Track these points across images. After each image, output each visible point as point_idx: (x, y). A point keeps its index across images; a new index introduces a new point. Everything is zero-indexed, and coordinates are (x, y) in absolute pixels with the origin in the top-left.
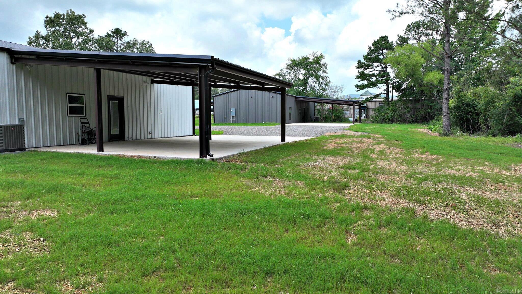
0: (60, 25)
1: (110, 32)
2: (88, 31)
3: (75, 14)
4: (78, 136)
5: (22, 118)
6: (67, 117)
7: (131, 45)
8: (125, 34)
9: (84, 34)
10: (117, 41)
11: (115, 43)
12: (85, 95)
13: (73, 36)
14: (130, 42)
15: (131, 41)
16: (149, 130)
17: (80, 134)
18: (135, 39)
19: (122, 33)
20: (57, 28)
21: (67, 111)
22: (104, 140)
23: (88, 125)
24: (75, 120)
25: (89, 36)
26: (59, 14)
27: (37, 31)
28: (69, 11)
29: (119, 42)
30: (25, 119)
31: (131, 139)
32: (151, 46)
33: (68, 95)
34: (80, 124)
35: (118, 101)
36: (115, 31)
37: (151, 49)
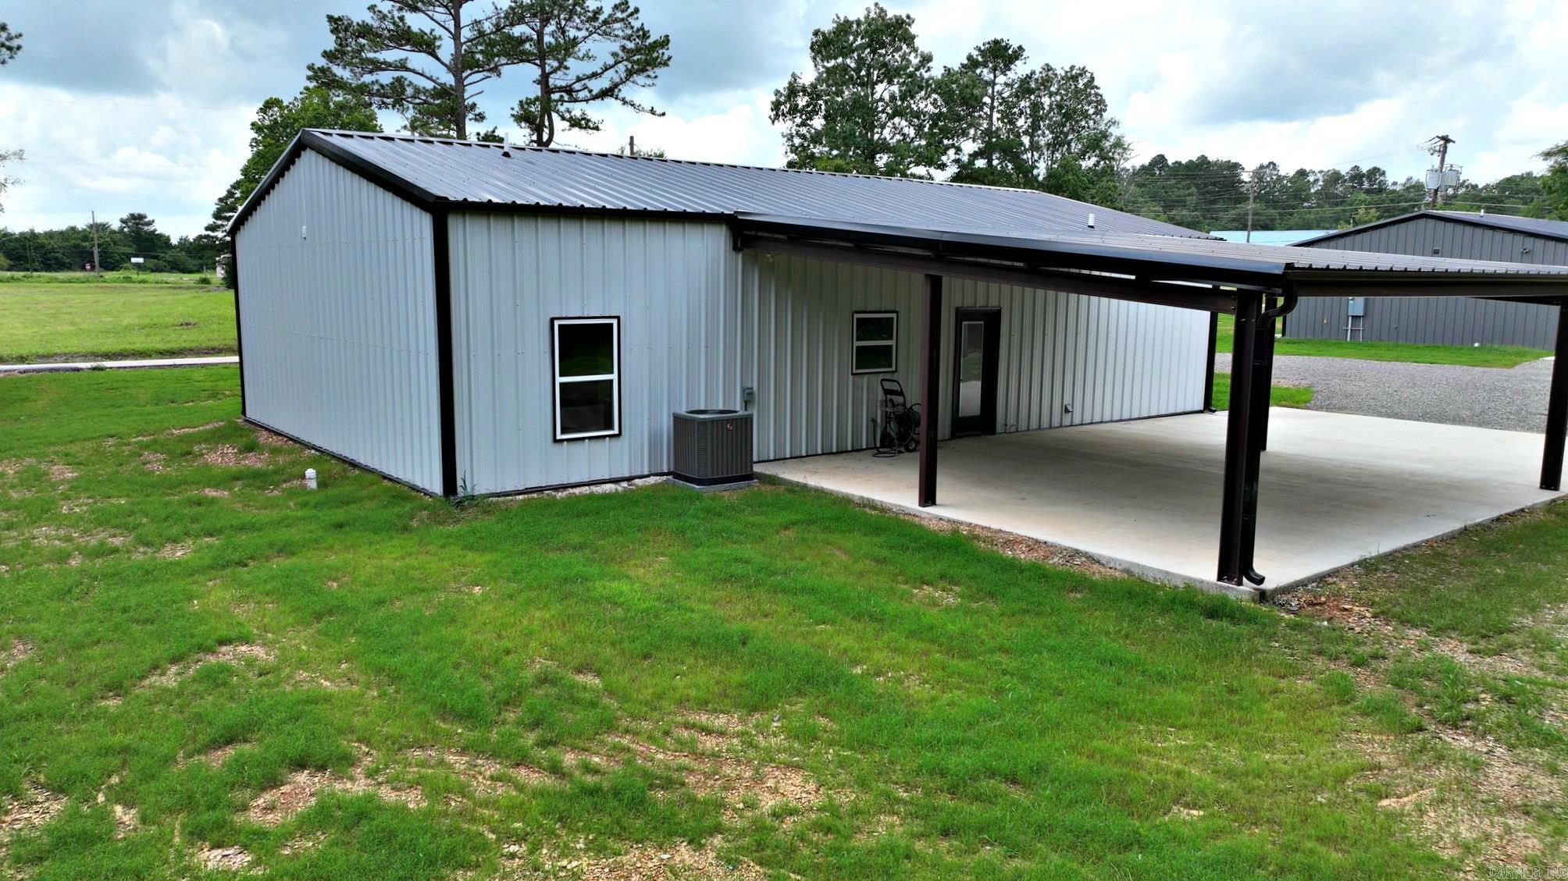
0: (846, 51)
1: (977, 53)
2: (914, 60)
3: (886, 15)
4: (875, 428)
5: (750, 386)
6: (851, 377)
7: (1033, 85)
8: (1018, 53)
9: (905, 70)
10: (995, 77)
11: (987, 83)
12: (897, 312)
13: (878, 77)
14: (1029, 77)
15: (1033, 73)
16: (1067, 401)
17: (879, 421)
18: (1047, 65)
19: (1010, 52)
20: (840, 60)
21: (849, 359)
22: (940, 436)
23: (900, 399)
24: (868, 382)
25: (918, 73)
26: (847, 21)
27: (794, 76)
28: (873, 8)
29: (1001, 79)
30: (755, 388)
31: (1013, 429)
32: (1090, 83)
33: (856, 316)
34: (880, 395)
35: (982, 323)
36: (990, 50)
37: (1090, 94)
